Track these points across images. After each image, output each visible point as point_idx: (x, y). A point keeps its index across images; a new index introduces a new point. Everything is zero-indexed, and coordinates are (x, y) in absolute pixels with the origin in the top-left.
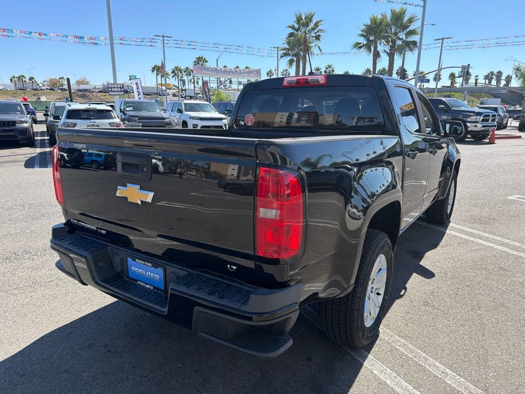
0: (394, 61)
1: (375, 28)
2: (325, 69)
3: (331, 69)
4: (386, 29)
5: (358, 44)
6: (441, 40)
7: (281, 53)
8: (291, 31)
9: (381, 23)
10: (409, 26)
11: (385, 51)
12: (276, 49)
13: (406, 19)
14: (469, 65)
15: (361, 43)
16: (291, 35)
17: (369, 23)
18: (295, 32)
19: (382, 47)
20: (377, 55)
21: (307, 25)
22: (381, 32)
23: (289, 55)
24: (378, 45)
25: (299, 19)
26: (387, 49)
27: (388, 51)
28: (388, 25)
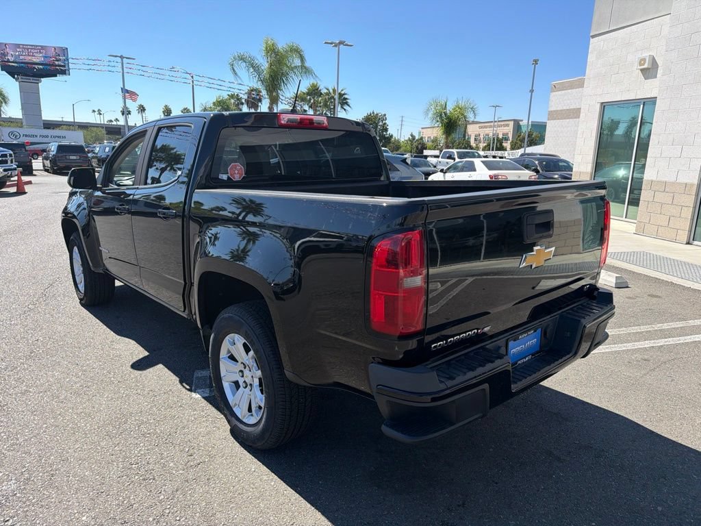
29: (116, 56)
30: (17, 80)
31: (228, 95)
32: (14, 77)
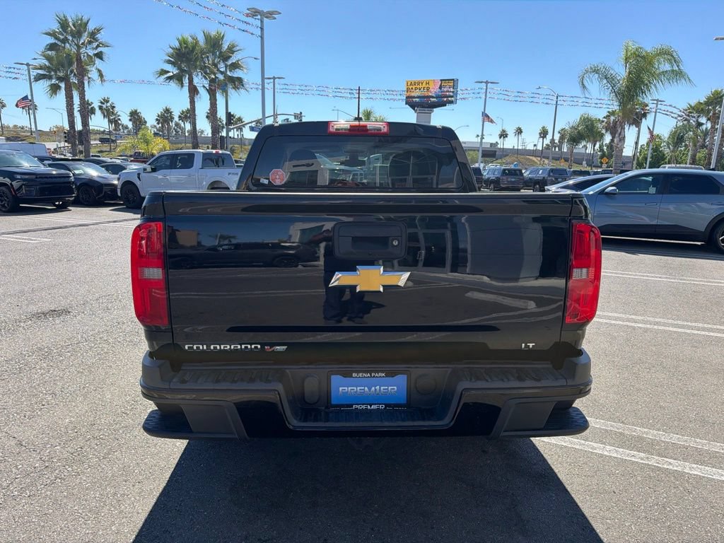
0: (216, 100)
1: (188, 53)
2: (100, 104)
3: (108, 104)
4: (202, 58)
5: (163, 72)
6: (272, 80)
7: (34, 73)
8: (52, 40)
9: (194, 48)
10: (231, 57)
11: (204, 87)
12: (26, 67)
13: (225, 47)
14: (301, 113)
15: (168, 72)
16: (52, 47)
17: (177, 45)
18: (59, 43)
19: (200, 81)
20: (193, 91)
21: (78, 34)
22: (196, 59)
23: (50, 78)
24: (194, 77)
25: (64, 24)
26: (207, 84)
27: (207, 86)
28: (202, 52)
29: (482, 82)
30: (416, 111)
31: (609, 112)
32: (414, 109)
